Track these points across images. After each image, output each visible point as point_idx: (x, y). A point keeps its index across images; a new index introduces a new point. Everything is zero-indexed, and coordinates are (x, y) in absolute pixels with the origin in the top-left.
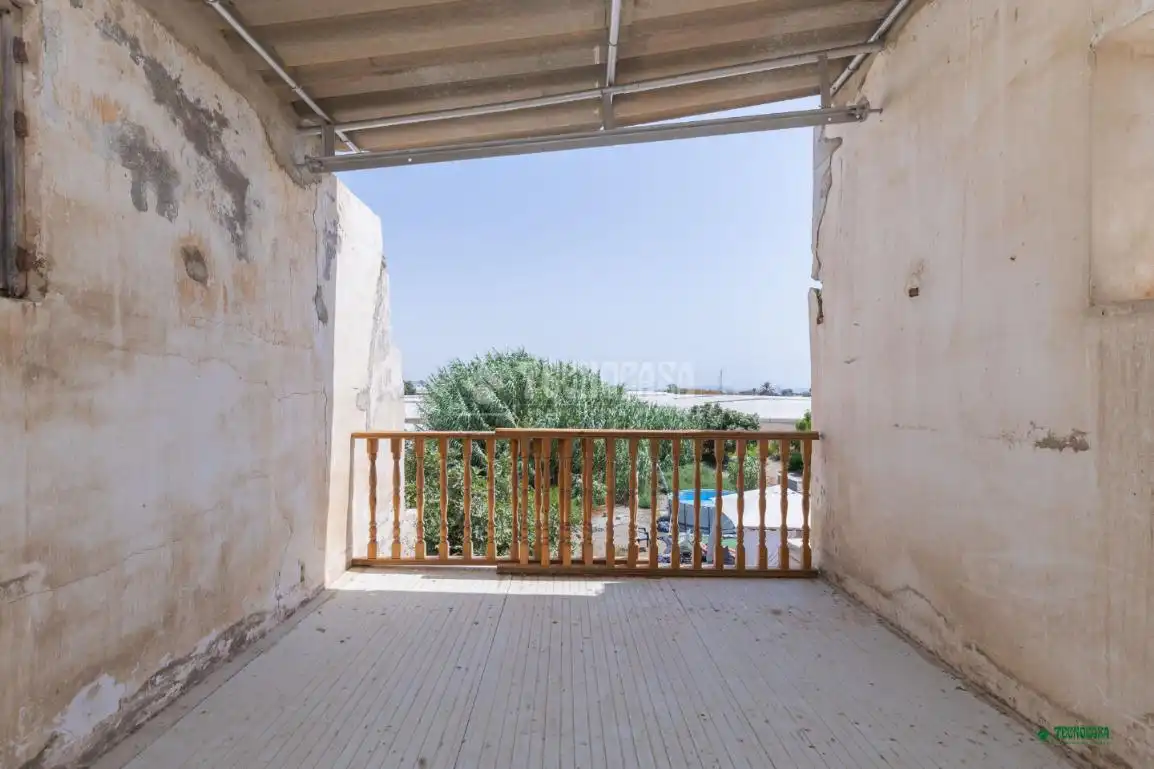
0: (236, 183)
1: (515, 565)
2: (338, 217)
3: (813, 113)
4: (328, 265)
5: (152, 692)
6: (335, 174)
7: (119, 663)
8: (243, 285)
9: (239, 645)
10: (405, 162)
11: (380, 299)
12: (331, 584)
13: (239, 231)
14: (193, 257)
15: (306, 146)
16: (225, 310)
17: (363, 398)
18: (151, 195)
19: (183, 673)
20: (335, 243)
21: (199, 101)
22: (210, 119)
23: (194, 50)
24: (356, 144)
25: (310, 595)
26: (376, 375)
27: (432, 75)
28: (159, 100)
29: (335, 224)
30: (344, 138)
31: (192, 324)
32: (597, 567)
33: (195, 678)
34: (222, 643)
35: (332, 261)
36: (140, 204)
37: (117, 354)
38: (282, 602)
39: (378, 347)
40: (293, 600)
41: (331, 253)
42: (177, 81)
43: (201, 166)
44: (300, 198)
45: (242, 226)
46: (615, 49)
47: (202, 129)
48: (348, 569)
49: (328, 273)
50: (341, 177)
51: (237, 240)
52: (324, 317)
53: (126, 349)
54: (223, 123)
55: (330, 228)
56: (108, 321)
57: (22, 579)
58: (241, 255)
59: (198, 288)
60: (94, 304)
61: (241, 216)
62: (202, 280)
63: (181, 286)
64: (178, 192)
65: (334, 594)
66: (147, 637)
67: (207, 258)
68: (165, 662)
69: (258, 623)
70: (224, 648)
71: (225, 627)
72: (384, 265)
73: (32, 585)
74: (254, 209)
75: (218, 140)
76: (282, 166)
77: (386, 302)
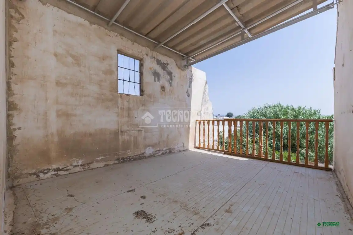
0: (170, 74)
1: (228, 152)
2: (193, 75)
3: (312, 12)
4: (190, 85)
5: (157, 152)
6: (192, 66)
7: (153, 146)
8: (171, 91)
9: (170, 152)
10: (200, 61)
11: (205, 91)
12: (190, 149)
13: (171, 82)
14: (163, 88)
15: (184, 63)
16: (168, 95)
17: (200, 113)
18: (157, 79)
19: (161, 152)
20: (192, 80)
21: (164, 62)
22: (166, 64)
23: (163, 54)
24: (194, 59)
25: (185, 150)
26: (203, 108)
27: (202, 42)
28: (158, 64)
29: (192, 76)
30: (191, 59)
31: (163, 98)
32: (249, 156)
33: (163, 154)
34: (167, 150)
35: (191, 84)
36: (155, 81)
37: (152, 102)
38: (178, 148)
39: (204, 101)
40: (182, 149)
41: (191, 82)
42: (160, 61)
43: (164, 73)
44: (183, 73)
45: (171, 81)
46: (239, 22)
47: (164, 66)
48: (195, 148)
49: (190, 87)
50: (193, 66)
51: (170, 83)
52: (189, 95)
53: (153, 102)
54: (168, 64)
55: (191, 77)
56: (151, 98)
57: (142, 130)
58: (171, 86)
59: (163, 92)
60: (150, 96)
61: (171, 79)
62: (164, 91)
63: (161, 92)
64: (161, 78)
65: (189, 151)
66: (156, 144)
67: (165, 88)
68: (158, 149)
69: (174, 150)
70: (168, 151)
71: (168, 148)
72: (206, 83)
73: (143, 131)
74: (174, 77)
75: (167, 67)
76: (179, 68)
77: (207, 91)
